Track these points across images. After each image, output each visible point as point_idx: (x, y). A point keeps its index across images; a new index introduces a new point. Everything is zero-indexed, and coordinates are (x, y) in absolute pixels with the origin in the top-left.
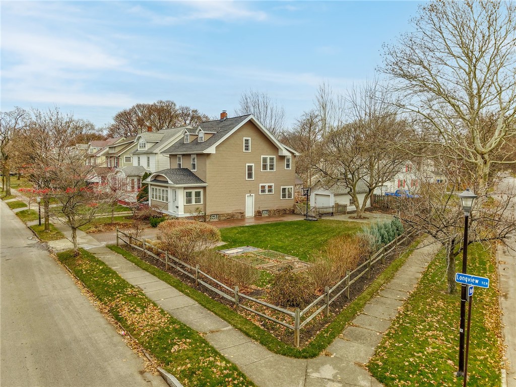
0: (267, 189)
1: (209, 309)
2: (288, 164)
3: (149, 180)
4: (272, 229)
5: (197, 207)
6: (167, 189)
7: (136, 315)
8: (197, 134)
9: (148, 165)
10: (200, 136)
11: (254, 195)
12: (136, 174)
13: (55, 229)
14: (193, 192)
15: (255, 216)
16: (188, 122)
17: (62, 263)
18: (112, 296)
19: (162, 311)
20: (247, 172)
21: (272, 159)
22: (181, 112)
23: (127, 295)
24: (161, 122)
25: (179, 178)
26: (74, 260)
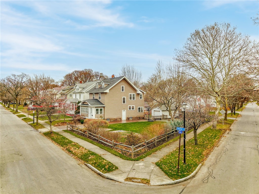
0: (131, 108)
1: (103, 149)
2: (141, 97)
3: (80, 104)
4: (132, 124)
5: (100, 115)
6: (88, 108)
7: (76, 150)
8: (101, 84)
9: (80, 98)
10: (103, 85)
11: (126, 110)
12: (74, 101)
13: (41, 125)
14: (99, 109)
15: (126, 120)
16: (98, 79)
17: (46, 136)
18: (67, 145)
19: (86, 149)
20: (123, 100)
21: (134, 95)
22: (95, 74)
23: (72, 145)
24: (86, 79)
25: (93, 103)
26: (51, 135)
